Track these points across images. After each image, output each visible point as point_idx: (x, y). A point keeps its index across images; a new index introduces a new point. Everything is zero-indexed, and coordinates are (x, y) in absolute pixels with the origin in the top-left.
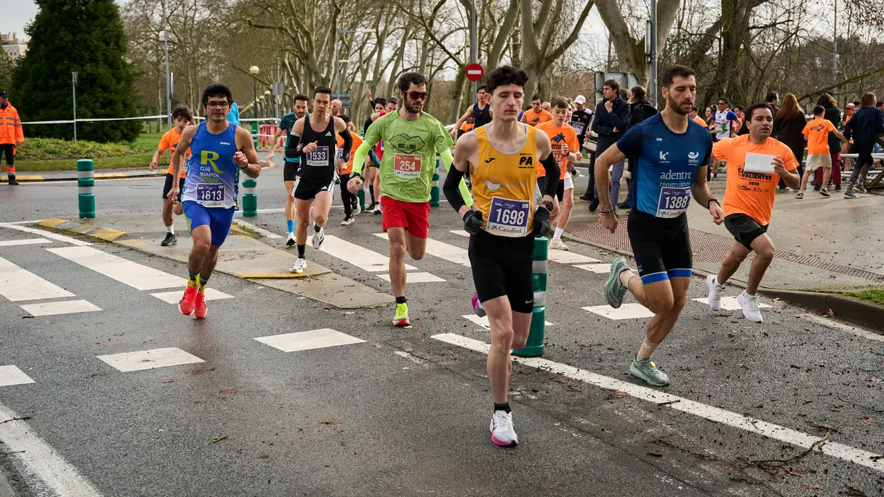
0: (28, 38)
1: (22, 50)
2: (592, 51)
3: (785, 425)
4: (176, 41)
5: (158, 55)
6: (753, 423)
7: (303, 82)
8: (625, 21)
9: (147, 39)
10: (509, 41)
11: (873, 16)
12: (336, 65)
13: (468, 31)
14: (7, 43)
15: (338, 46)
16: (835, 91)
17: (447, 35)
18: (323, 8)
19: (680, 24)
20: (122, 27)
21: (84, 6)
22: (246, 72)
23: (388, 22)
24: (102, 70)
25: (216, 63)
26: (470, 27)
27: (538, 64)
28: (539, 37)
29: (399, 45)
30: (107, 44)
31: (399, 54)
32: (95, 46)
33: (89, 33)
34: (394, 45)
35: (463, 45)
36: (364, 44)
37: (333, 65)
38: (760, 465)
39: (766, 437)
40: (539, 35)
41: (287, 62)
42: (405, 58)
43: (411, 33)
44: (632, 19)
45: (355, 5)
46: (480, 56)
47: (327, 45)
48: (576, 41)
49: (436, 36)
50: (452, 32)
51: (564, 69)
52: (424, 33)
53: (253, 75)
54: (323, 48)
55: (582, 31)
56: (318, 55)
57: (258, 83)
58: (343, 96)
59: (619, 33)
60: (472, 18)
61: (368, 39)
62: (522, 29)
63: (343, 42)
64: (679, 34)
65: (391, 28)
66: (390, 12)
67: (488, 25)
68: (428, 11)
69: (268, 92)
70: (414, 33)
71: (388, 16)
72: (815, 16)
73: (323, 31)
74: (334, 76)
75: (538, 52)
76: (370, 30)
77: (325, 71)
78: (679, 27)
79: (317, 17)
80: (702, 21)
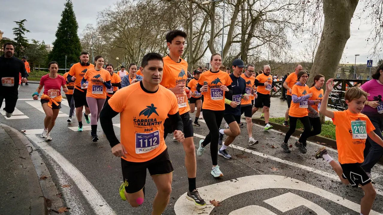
0: (53, 46)
1: (51, 49)
3: (244, 147)
4: (96, 50)
5: (91, 53)
6: (237, 147)
9: (88, 49)
10: (186, 55)
11: (277, 54)
14: (47, 47)
18: (137, 44)
19: (230, 53)
20: (80, 44)
21: (69, 38)
22: (115, 59)
25: (107, 56)
27: (193, 61)
28: (194, 55)
30: (76, 49)
32: (72, 49)
33: (71, 45)
38: (237, 156)
39: (239, 150)
40: (194, 54)
41: (127, 57)
43: (161, 52)
47: (138, 53)
48: (204, 56)
49: (167, 53)
51: (200, 63)
53: (117, 60)
56: (135, 56)
57: (118, 63)
62: (190, 52)
64: (230, 56)
69: (121, 65)
71: (155, 47)
72: (263, 54)
73: (137, 50)
74: (140, 62)
75: (193, 58)
76: (149, 50)
77: (137, 60)
78: (230, 54)
79: (135, 46)
80: (236, 53)
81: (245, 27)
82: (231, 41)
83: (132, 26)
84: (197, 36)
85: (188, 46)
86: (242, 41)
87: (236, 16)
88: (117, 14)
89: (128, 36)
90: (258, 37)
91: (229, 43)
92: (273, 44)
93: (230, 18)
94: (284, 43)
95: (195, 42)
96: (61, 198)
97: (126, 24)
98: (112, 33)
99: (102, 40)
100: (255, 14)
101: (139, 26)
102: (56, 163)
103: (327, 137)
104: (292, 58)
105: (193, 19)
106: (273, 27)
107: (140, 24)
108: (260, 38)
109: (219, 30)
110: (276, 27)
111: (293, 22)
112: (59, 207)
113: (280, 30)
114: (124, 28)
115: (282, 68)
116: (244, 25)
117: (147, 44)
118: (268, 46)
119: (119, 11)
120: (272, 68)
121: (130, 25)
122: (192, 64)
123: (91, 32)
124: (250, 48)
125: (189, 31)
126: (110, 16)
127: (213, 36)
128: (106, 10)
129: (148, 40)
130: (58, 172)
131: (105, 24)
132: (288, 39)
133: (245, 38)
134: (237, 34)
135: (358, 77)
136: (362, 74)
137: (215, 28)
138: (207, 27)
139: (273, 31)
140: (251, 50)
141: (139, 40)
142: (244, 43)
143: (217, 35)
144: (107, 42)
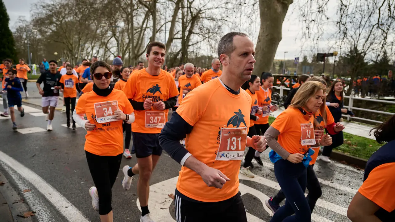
4: (31, 44)
5: (25, 48)
7: (70, 58)
9: (21, 42)
10: (128, 51)
12: (80, 54)
13: (117, 47)
15: (80, 48)
18: (76, 38)
19: (171, 49)
20: (12, 39)
22: (53, 54)
23: (95, 43)
24: (7, 51)
26: (118, 46)
27: (136, 57)
28: (136, 50)
29: (98, 49)
30: (9, 43)
31: (98, 52)
32: (4, 43)
33: (3, 39)
35: (116, 51)
36: (88, 48)
41: (65, 52)
42: (99, 53)
43: (101, 46)
46: (120, 54)
49: (109, 48)
50: (112, 47)
52: (105, 47)
53: (55, 55)
54: (76, 49)
60: (118, 44)
64: (171, 52)
65: (95, 45)
66: (95, 40)
67: (122, 46)
68: (106, 41)
69: (60, 60)
72: (203, 50)
73: (76, 44)
75: (135, 54)
76: (89, 45)
77: (76, 55)
79: (74, 40)
80: (176, 50)
82: (173, 37)
83: (69, 20)
84: (138, 32)
85: (129, 41)
86: (183, 38)
87: (177, 13)
88: (53, 6)
89: (65, 30)
90: (199, 34)
91: (171, 39)
92: (212, 40)
93: (171, 15)
95: (137, 37)
96: (23, 203)
97: (64, 18)
98: (48, 27)
99: (37, 34)
100: (195, 12)
101: (77, 20)
102: (11, 168)
105: (134, 14)
107: (78, 17)
109: (161, 26)
110: (215, 25)
111: (230, 20)
112: (24, 212)
113: (218, 28)
114: (61, 22)
117: (86, 38)
119: (55, 3)
121: (67, 18)
122: (134, 59)
123: (24, 25)
124: (190, 44)
125: (130, 27)
126: (45, 9)
127: (155, 31)
128: (40, 2)
129: (87, 35)
130: (14, 177)
131: (40, 16)
134: (177, 31)
135: (286, 71)
136: (290, 69)
137: (156, 23)
138: (148, 23)
139: (212, 28)
140: (191, 46)
141: (78, 34)
142: (185, 40)
143: (159, 31)
144: (43, 36)
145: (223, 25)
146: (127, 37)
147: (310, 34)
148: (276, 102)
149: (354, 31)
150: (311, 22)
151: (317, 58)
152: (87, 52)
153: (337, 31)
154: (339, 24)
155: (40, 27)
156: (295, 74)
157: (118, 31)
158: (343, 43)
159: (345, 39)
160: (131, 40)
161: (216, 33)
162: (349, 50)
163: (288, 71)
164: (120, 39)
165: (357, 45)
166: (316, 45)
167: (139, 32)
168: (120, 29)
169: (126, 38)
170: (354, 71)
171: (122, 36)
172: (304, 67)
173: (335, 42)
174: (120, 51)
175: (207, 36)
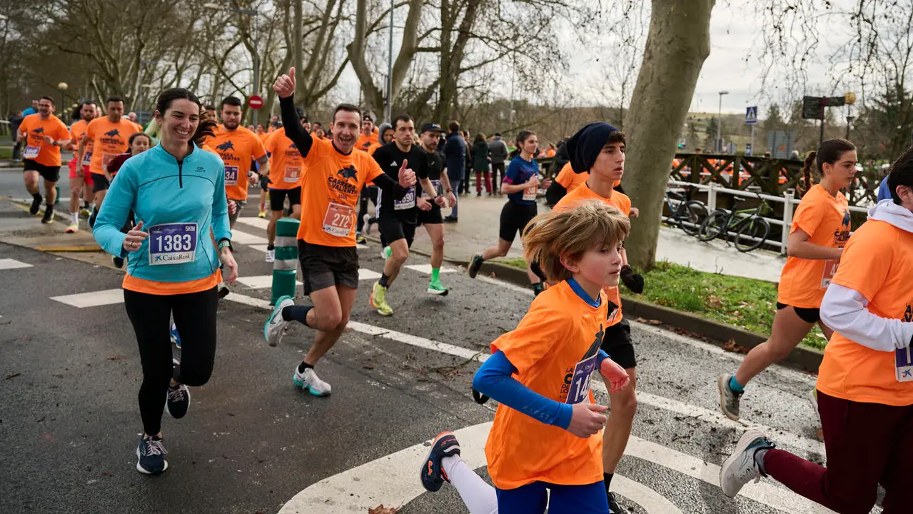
2: (347, 95)
3: (457, 345)
6: (437, 344)
8: (372, 75)
11: (535, 86)
12: (139, 87)
13: (252, 72)
15: (141, 73)
16: (510, 133)
17: (234, 74)
18: (129, 42)
19: (411, 80)
22: (56, 88)
23: (187, 59)
25: (26, 78)
26: (253, 69)
27: (307, 100)
28: (308, 80)
29: (195, 77)
31: (195, 83)
34: (191, 75)
35: (248, 81)
36: (165, 73)
37: (137, 87)
38: (438, 371)
39: (444, 353)
40: (308, 77)
41: (94, 82)
42: (200, 87)
43: (205, 68)
44: (378, 74)
45: (158, 42)
46: (261, 91)
47: (132, 71)
48: (336, 86)
49: (227, 73)
50: (239, 71)
51: (326, 105)
52: (216, 70)
53: (62, 91)
54: (128, 74)
55: (339, 79)
56: (123, 78)
57: (66, 97)
58: (145, 113)
59: (366, 82)
60: (256, 61)
61: (168, 70)
63: (147, 71)
64: (410, 88)
65: (189, 63)
66: (188, 51)
67: (268, 68)
68: (220, 53)
70: (209, 69)
71: (186, 54)
72: (500, 83)
73: (128, 60)
74: (138, 97)
75: (306, 91)
76: (170, 63)
77: (130, 93)
78: (410, 82)
79: (123, 49)
80: (426, 80)
81: (450, 10)
82: (414, 46)
84: (315, 29)
85: (289, 55)
86: (443, 48)
89: (97, 19)
90: (486, 40)
91: (409, 52)
92: (523, 58)
94: (551, 58)
95: (312, 45)
98: (41, 7)
99: (6, 27)
103: (663, 305)
104: (572, 97)
106: (524, 15)
108: (492, 42)
109: (380, 15)
110: (532, 15)
113: (541, 24)
115: (548, 121)
116: (449, 6)
117: (159, 44)
118: (511, 65)
120: (523, 120)
124: (465, 67)
125: (292, 14)
127: (363, 30)
129: (164, 33)
132: (562, 50)
133: (451, 39)
134: (429, 29)
135: (725, 146)
136: (734, 138)
137: (367, 8)
138: (345, 5)
139: (525, 24)
140: (466, 73)
141: (135, 31)
142: (449, 54)
143: (375, 29)
144: (26, 33)
145: (554, 17)
146: (284, 43)
147: (786, 43)
148: (698, 226)
149: (896, 41)
150: (786, 11)
151: (804, 109)
152: (162, 81)
153: (851, 37)
154: (856, 20)
155: (18, 8)
156: (748, 151)
157: (255, 26)
158: (868, 68)
159: (873, 60)
160: (294, 52)
161: (536, 37)
162: (884, 91)
163: (729, 144)
164: (261, 47)
165: (903, 76)
166: (799, 73)
167: (318, 30)
168: (262, 20)
169: (280, 46)
170: (898, 145)
171: (270, 40)
172: (771, 134)
173: (848, 66)
174: (262, 81)
175: (509, 44)
